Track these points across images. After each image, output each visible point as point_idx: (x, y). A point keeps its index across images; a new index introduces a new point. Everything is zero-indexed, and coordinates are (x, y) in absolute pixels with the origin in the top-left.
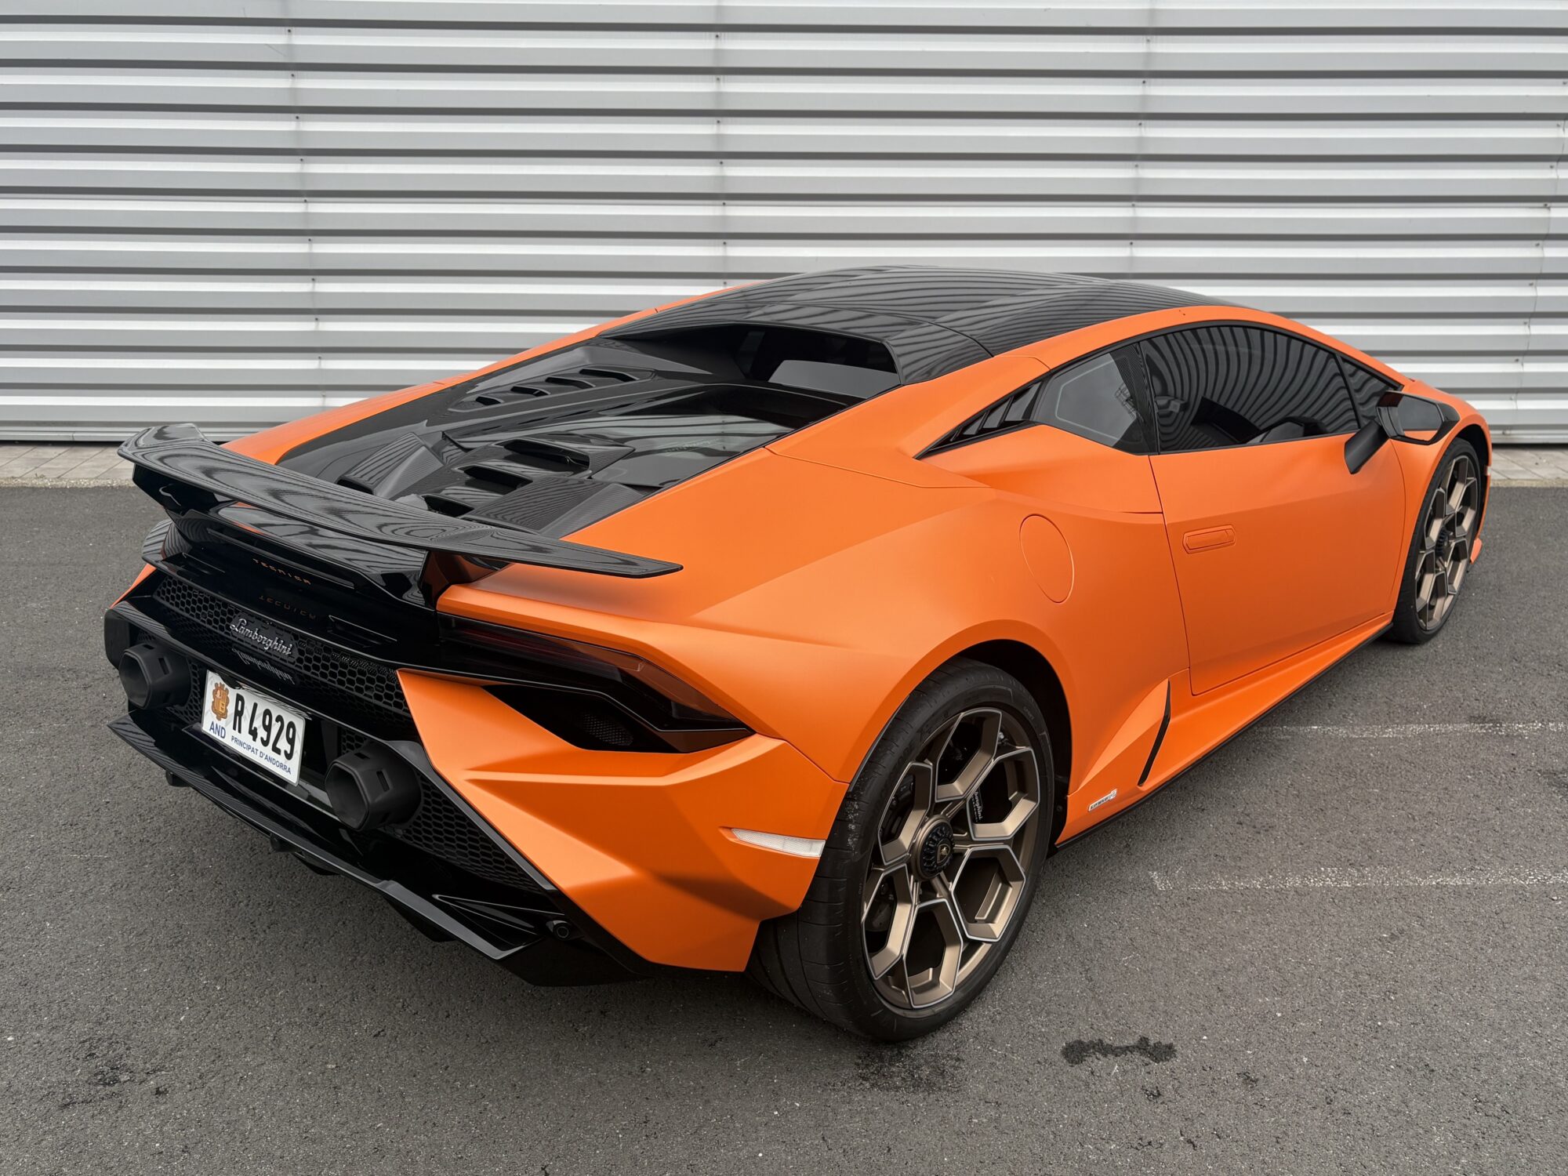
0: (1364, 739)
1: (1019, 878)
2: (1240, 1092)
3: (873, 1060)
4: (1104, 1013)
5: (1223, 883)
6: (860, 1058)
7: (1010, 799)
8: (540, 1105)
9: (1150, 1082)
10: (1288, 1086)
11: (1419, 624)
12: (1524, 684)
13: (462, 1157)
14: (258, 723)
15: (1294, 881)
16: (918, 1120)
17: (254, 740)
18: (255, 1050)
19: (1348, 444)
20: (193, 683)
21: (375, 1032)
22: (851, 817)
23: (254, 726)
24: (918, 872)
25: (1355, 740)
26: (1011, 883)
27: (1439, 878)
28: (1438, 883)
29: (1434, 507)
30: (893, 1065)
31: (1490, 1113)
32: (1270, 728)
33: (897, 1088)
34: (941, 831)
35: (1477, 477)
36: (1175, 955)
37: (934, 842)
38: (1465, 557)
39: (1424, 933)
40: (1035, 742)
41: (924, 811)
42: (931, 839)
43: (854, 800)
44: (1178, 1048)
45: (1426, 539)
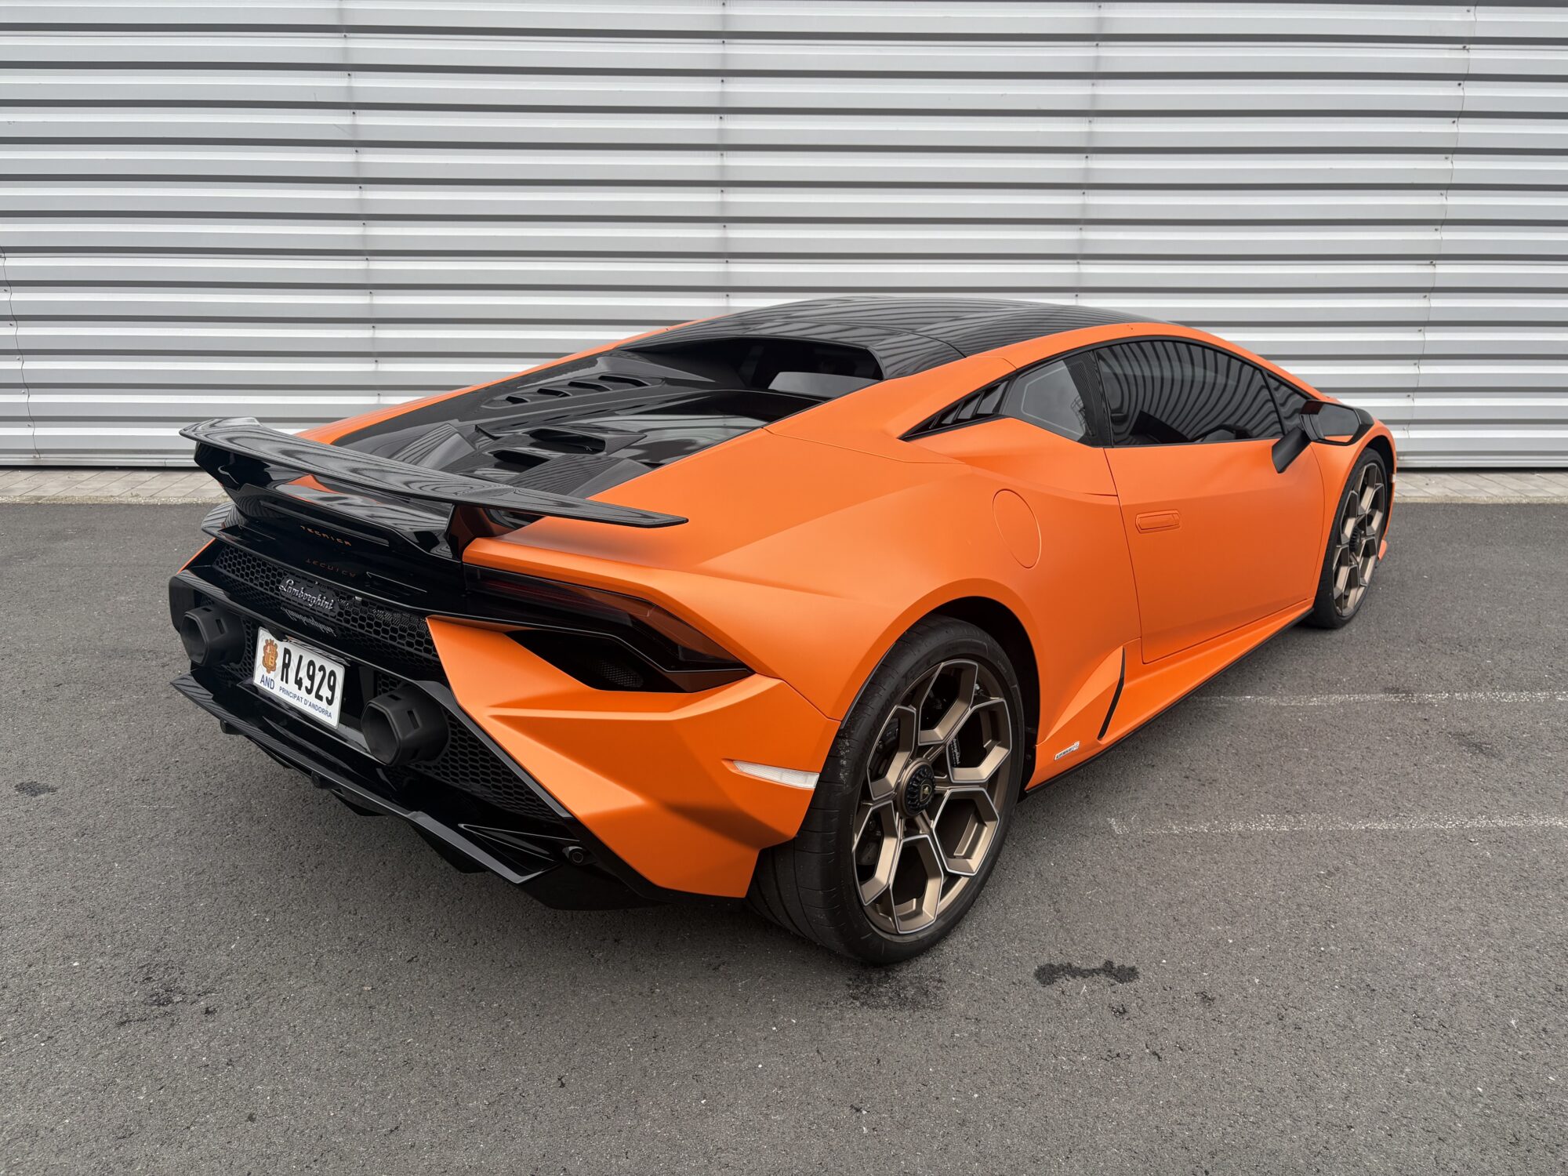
0: (1292, 706)
1: (994, 818)
2: (1199, 1010)
3: (862, 982)
4: (1072, 940)
5: (1174, 827)
6: (850, 979)
7: (985, 746)
8: (558, 1022)
9: (1116, 1000)
10: (1242, 1004)
11: (1336, 611)
12: (1430, 662)
13: (485, 1069)
14: (303, 674)
15: (1237, 826)
16: (905, 1034)
17: (300, 689)
18: (299, 974)
19: (1275, 447)
20: (247, 642)
21: (408, 958)
22: (842, 753)
23: (299, 676)
24: (903, 810)
25: (1284, 707)
26: (986, 823)
27: (1367, 823)
28: (1367, 828)
29: (1348, 508)
30: (882, 986)
31: (1429, 1027)
32: (1209, 698)
33: (885, 1007)
34: (924, 773)
35: (1384, 483)
36: (1133, 890)
37: (917, 782)
38: (1374, 553)
39: (1357, 870)
40: (1007, 694)
41: (908, 753)
42: (915, 779)
43: (844, 738)
44: (1140, 970)
45: (1342, 535)
